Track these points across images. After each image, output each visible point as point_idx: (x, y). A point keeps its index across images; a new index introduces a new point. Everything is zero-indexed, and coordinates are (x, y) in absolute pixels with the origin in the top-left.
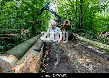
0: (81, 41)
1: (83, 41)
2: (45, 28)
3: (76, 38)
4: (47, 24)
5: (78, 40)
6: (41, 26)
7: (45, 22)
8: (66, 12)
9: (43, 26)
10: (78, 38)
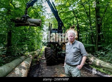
0: (96, 66)
1: (100, 67)
2: (32, 44)
3: (89, 62)
4: (38, 36)
5: (92, 65)
6: (24, 41)
7: (34, 32)
8: (72, 13)
9: (29, 40)
10: (93, 61)
